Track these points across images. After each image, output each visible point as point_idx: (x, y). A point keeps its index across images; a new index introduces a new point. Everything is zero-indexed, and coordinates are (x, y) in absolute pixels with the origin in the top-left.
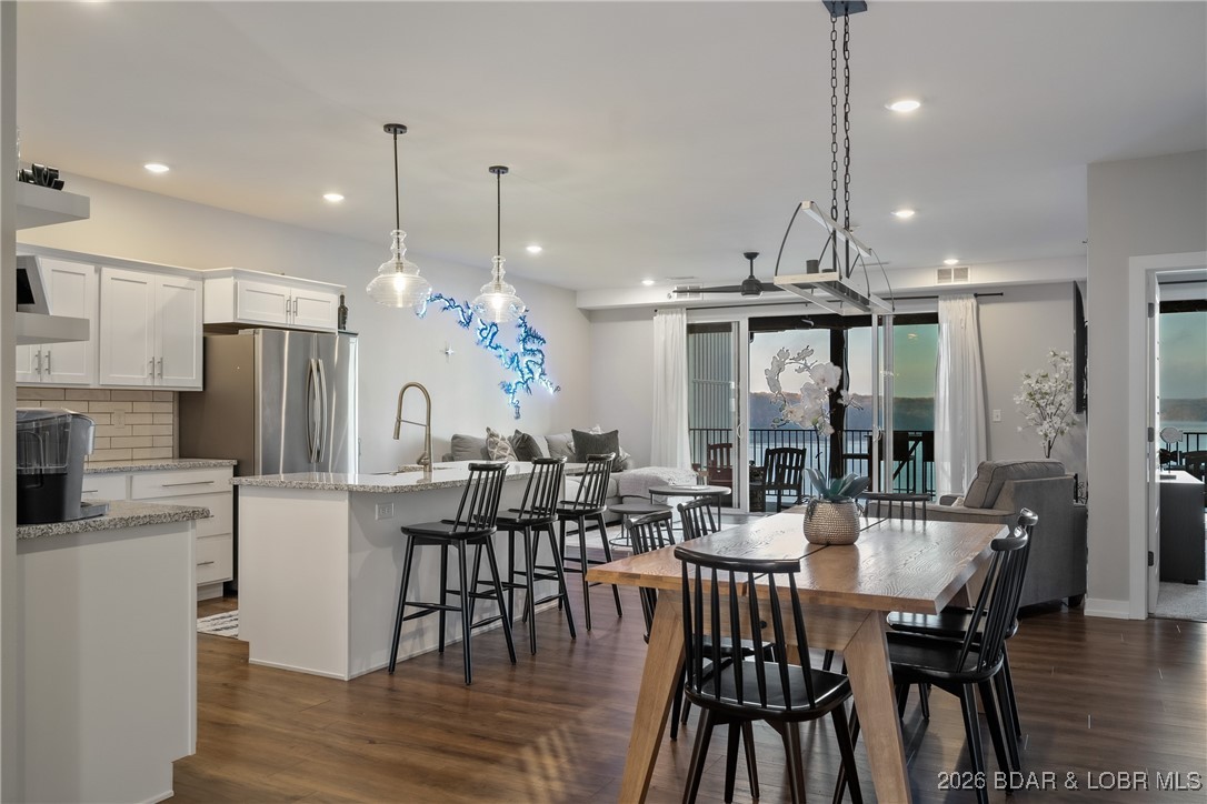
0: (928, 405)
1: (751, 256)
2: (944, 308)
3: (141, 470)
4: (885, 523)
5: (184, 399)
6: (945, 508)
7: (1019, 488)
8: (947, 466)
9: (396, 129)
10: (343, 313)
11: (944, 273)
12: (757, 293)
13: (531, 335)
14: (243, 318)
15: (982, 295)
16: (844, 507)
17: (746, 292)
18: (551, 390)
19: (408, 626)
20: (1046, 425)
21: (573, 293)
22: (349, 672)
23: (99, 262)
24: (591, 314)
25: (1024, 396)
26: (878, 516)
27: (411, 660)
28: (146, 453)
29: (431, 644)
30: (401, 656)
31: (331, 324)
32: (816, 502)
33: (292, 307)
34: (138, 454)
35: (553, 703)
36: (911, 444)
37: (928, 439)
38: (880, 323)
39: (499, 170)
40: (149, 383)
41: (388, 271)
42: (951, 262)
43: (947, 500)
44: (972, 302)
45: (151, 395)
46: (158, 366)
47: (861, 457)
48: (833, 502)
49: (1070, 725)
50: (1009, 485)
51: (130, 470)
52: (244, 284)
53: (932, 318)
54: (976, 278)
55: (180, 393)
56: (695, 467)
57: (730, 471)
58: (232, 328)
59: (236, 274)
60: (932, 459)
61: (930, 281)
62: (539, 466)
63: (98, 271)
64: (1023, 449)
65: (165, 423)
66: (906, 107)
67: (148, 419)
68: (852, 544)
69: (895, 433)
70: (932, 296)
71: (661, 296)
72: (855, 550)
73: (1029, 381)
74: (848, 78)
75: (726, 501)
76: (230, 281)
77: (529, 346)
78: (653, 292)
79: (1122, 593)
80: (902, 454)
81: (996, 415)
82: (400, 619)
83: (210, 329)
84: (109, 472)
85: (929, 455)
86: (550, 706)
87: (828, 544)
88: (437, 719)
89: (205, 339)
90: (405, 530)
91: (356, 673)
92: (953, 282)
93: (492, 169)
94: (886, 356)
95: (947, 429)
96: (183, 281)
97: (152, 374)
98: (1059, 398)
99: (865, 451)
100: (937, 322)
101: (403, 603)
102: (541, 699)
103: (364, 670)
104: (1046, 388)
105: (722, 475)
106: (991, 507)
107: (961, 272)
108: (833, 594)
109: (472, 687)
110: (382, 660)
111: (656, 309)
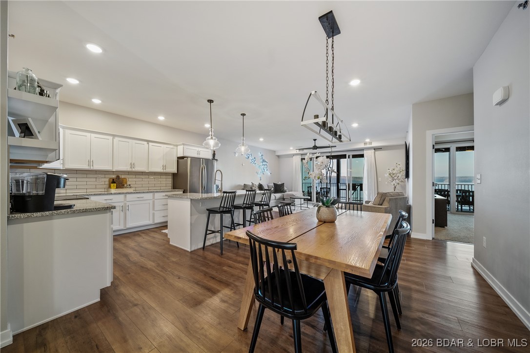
0: (361, 178)
1: (315, 140)
2: (365, 153)
3: (156, 192)
4: (348, 212)
5: (174, 175)
6: (367, 205)
7: (390, 200)
8: (366, 192)
9: (211, 101)
10: (214, 155)
11: (365, 144)
12: (316, 149)
13: (264, 161)
14: (186, 155)
15: (376, 149)
16: (331, 209)
17: (313, 149)
18: (269, 174)
19: (208, 236)
20: (394, 182)
21: (275, 151)
22: (191, 248)
23: (148, 141)
24: (278, 156)
25: (388, 174)
26: (346, 209)
27: (212, 245)
28: (164, 188)
29: (218, 240)
30: (206, 245)
31: (211, 157)
32: (320, 207)
33: (198, 153)
34: (162, 188)
35: (242, 264)
36: (357, 187)
37: (361, 185)
38: (349, 158)
39: (243, 115)
40: (162, 171)
41: (209, 139)
42: (368, 140)
43: (367, 202)
44: (374, 150)
45: (166, 174)
46: (164, 167)
47: (344, 190)
48: (327, 207)
49: (417, 287)
50: (387, 199)
51: (154, 192)
52: (186, 147)
53: (362, 156)
54: (375, 144)
55: (173, 174)
56: (303, 192)
57: (311, 193)
58: (183, 158)
59: (183, 144)
60: (362, 190)
61: (362, 146)
62: (248, 192)
63: (148, 144)
64: (388, 188)
65: (169, 181)
66: (355, 83)
67: (165, 180)
68: (334, 222)
69: (353, 184)
70: (362, 150)
71: (295, 152)
72: (335, 225)
73: (389, 171)
74: (333, 57)
75: (310, 200)
76: (182, 146)
77: (263, 164)
78: (292, 150)
79: (424, 231)
80: (354, 189)
81: (380, 179)
82: (206, 234)
83: (179, 158)
84: (147, 192)
85: (361, 189)
86: (241, 265)
87: (325, 222)
88: (204, 269)
89: (178, 161)
90: (207, 210)
91: (193, 249)
92: (368, 146)
93: (241, 114)
94: (350, 166)
95: (366, 183)
96: (172, 146)
97: (163, 169)
98: (398, 175)
99: (345, 188)
100: (363, 157)
101: (207, 230)
102: (239, 262)
103: (196, 248)
104: (394, 172)
105: (310, 194)
106: (381, 205)
107: (370, 143)
108: (316, 258)
109: (223, 256)
110: (201, 245)
111: (294, 155)
